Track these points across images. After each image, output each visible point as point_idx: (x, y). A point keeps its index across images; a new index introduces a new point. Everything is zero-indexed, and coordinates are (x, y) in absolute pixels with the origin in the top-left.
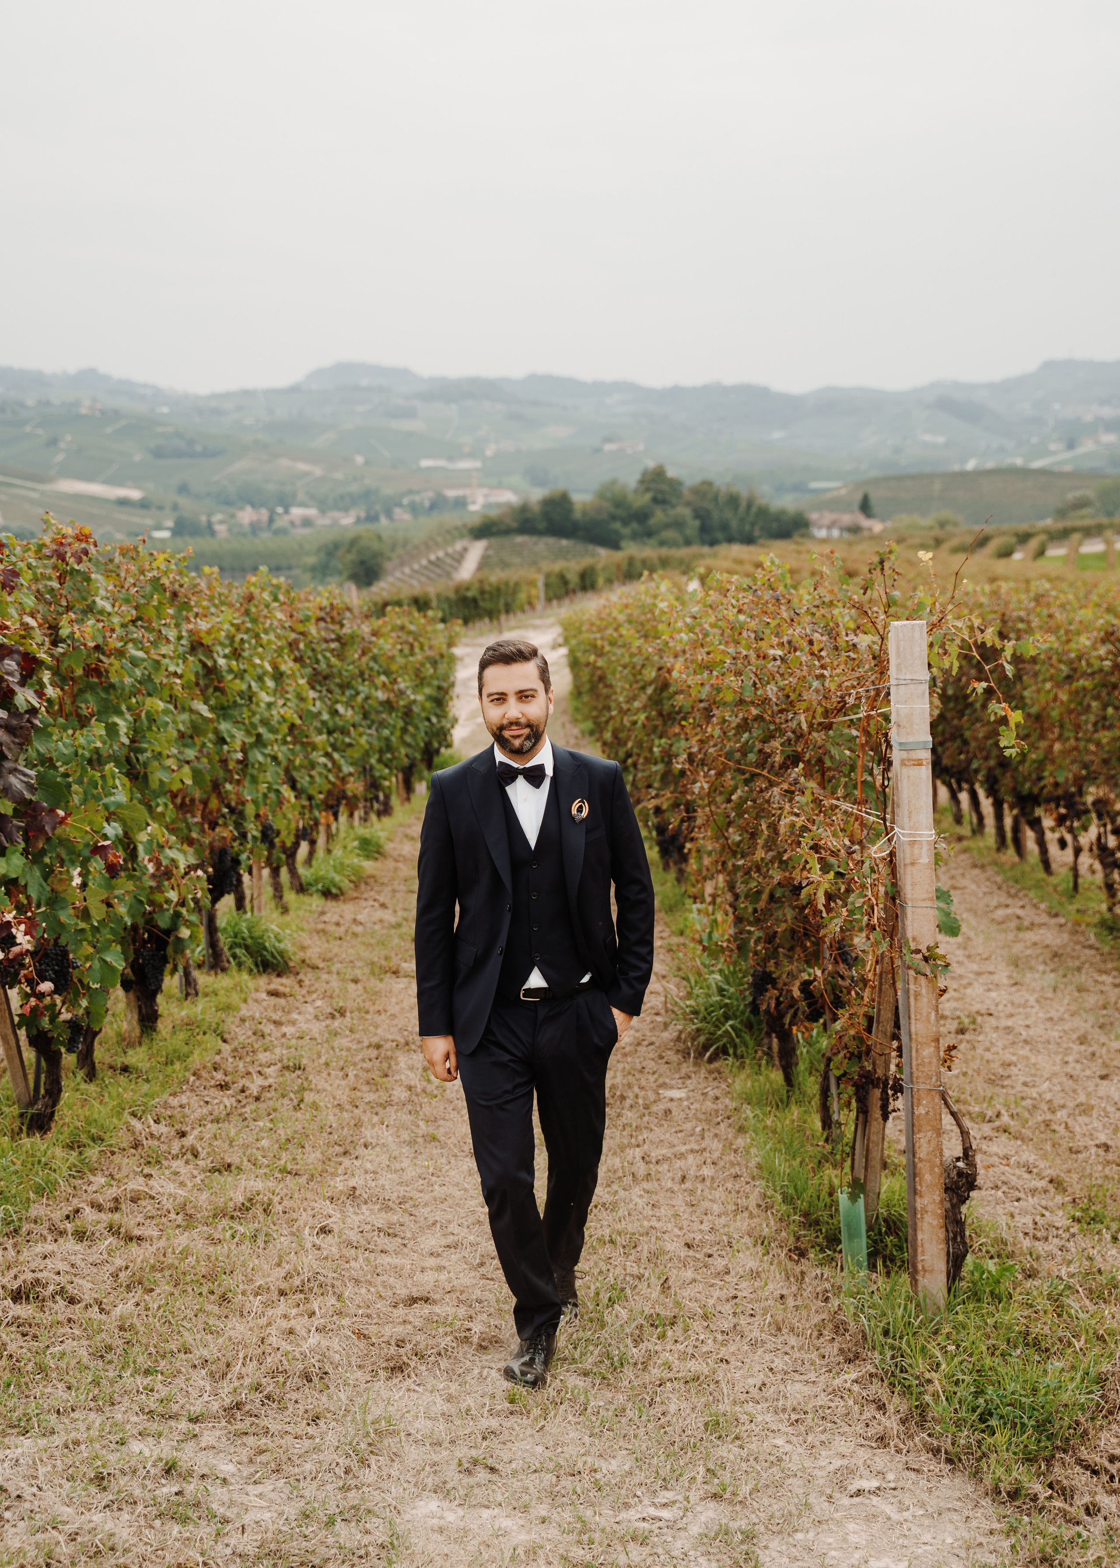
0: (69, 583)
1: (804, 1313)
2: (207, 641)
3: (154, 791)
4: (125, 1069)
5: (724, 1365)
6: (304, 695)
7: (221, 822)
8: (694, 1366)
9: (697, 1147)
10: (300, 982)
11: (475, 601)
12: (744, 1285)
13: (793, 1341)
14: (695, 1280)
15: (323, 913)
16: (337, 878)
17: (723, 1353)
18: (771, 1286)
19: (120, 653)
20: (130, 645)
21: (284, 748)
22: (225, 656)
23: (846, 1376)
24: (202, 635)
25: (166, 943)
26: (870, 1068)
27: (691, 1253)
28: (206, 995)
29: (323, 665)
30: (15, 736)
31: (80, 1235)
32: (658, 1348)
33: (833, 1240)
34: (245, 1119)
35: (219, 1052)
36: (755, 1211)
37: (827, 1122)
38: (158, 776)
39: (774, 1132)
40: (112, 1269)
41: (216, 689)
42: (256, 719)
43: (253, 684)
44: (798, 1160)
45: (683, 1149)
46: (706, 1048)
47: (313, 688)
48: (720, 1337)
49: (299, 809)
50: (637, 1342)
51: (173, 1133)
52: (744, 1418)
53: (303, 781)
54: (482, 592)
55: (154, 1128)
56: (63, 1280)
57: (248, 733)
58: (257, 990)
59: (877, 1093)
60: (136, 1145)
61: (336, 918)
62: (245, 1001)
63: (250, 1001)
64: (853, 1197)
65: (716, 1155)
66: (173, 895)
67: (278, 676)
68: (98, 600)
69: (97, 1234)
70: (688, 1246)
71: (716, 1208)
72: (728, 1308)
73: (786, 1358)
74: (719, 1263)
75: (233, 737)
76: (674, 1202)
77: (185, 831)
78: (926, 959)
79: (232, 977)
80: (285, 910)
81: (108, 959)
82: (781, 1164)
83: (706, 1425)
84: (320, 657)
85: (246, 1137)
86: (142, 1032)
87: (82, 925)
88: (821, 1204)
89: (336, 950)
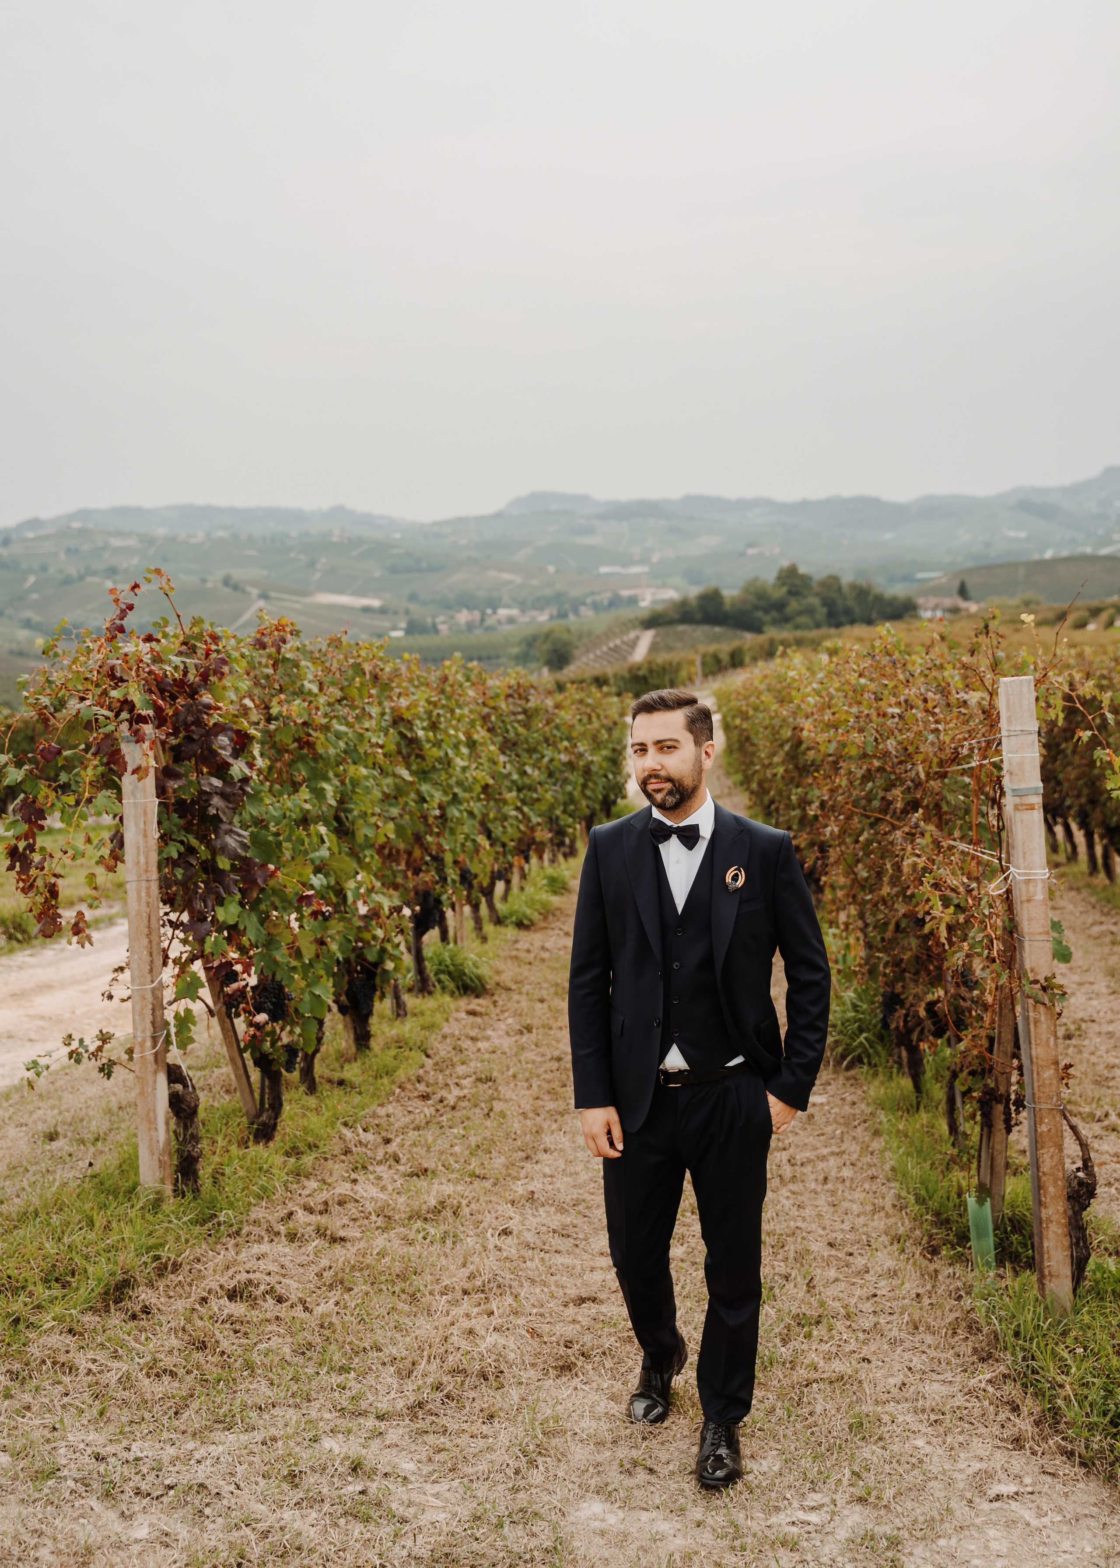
0: (281, 670)
1: (939, 1313)
2: (407, 716)
3: (360, 845)
4: (341, 1083)
5: (865, 1365)
6: (496, 759)
7: (424, 868)
8: (839, 1366)
9: (837, 1150)
10: (495, 1003)
11: (645, 678)
12: (882, 1283)
13: (929, 1339)
14: (837, 1280)
15: (516, 942)
16: (528, 912)
17: (865, 1352)
18: (907, 1285)
19: (326, 728)
20: (334, 721)
21: (479, 804)
22: (423, 729)
23: (981, 1377)
24: (403, 711)
25: (375, 974)
26: (992, 1085)
27: (833, 1252)
28: (415, 1015)
29: (512, 734)
30: (229, 802)
31: (292, 1237)
32: (805, 1347)
33: (963, 1238)
34: (442, 1127)
35: (422, 1066)
36: (891, 1211)
37: (953, 1128)
38: (363, 831)
39: (906, 1136)
40: (317, 1270)
41: (418, 756)
42: (453, 781)
43: (450, 752)
44: (929, 1162)
45: (825, 1151)
46: (843, 1057)
47: (504, 753)
48: (861, 1336)
49: (493, 854)
50: (785, 1342)
51: (379, 1140)
52: (886, 1418)
53: (497, 831)
54: (651, 671)
55: (363, 1136)
56: (272, 1280)
57: (445, 793)
58: (457, 1010)
59: (1000, 1108)
60: (347, 1152)
61: (527, 946)
62: (447, 1020)
63: (451, 1020)
64: (981, 1201)
65: (855, 1157)
66: (380, 933)
67: (472, 744)
68: (306, 683)
69: (306, 1237)
70: (831, 1245)
71: (855, 1208)
72: (868, 1307)
73: (924, 1356)
74: (859, 1262)
75: (432, 796)
76: (817, 1203)
77: (391, 877)
78: (1044, 989)
79: (436, 1000)
80: (484, 939)
81: (317, 993)
82: (913, 1169)
83: (851, 1427)
84: (509, 727)
85: (442, 1144)
86: (358, 1049)
87: (294, 963)
88: (951, 1204)
89: (526, 973)
